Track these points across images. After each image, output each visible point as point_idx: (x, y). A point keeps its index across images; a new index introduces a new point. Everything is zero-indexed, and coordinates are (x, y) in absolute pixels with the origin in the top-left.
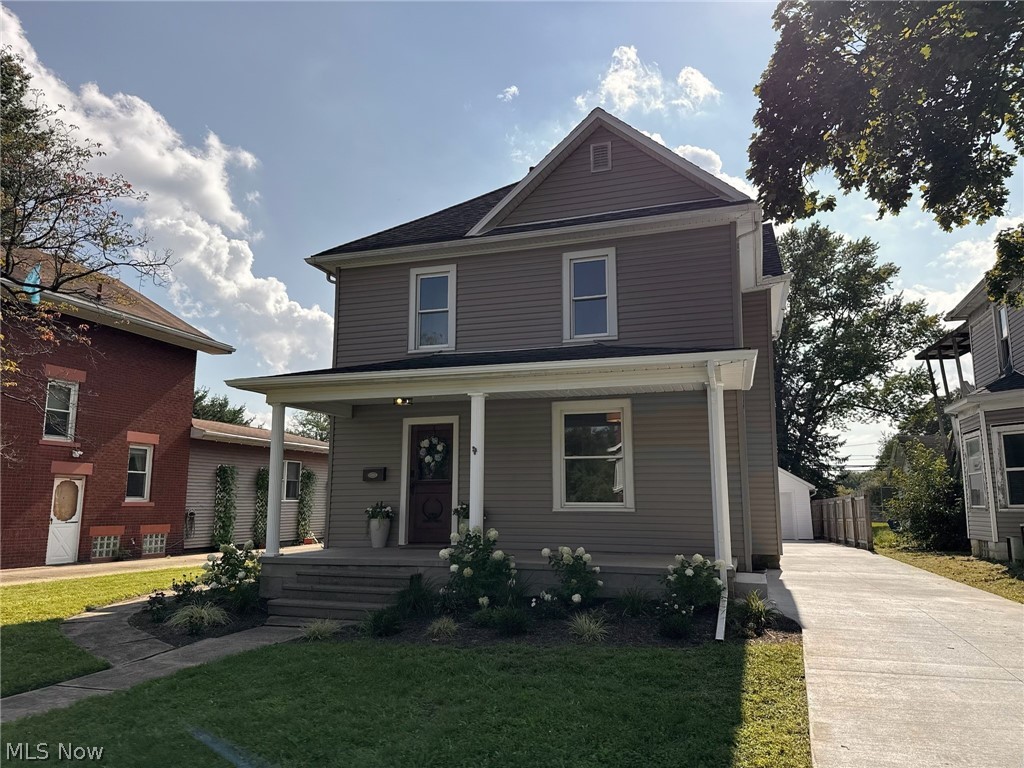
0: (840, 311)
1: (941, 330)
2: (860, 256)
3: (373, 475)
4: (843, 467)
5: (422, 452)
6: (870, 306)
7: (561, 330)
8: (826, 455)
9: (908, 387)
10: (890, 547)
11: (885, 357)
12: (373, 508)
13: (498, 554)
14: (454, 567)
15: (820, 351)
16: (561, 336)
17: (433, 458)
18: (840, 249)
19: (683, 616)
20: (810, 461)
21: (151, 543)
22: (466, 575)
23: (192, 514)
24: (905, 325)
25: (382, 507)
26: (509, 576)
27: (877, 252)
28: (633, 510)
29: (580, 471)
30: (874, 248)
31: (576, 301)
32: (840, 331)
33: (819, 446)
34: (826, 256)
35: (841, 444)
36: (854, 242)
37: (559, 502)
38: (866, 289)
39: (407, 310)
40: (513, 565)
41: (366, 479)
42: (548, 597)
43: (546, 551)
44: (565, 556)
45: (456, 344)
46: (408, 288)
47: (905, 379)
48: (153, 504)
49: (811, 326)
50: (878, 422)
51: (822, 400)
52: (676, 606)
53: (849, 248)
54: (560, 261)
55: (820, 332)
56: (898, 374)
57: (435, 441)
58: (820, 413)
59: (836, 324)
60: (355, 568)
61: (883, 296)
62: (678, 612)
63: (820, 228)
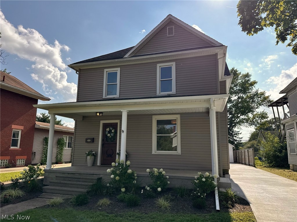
0: (240, 94)
1: (270, 100)
2: (246, 78)
3: (89, 140)
4: (241, 140)
5: (107, 133)
6: (249, 93)
7: (156, 90)
8: (236, 137)
9: (260, 117)
10: (260, 166)
11: (253, 108)
12: (89, 152)
13: (130, 171)
14: (112, 176)
15: (234, 106)
16: (156, 93)
17: (111, 134)
18: (240, 76)
19: (202, 198)
20: (231, 139)
21: (19, 162)
22: (117, 180)
23: (35, 152)
24: (259, 99)
25: (92, 152)
26: (134, 179)
27: (251, 77)
28: (181, 154)
29: (162, 140)
30: (250, 76)
31: (161, 81)
32: (240, 100)
33: (234, 134)
34: (236, 78)
35: (240, 134)
36: (244, 74)
37: (154, 150)
38: (248, 88)
39: (103, 84)
40: (136, 175)
41: (86, 142)
42: (148, 188)
43: (148, 170)
44: (155, 172)
45: (120, 95)
46: (103, 76)
47: (259, 115)
48: (21, 149)
49: (232, 99)
50: (251, 127)
51: (234, 120)
52: (199, 194)
53: (243, 76)
54: (156, 67)
55: (234, 100)
56: (257, 113)
57: (111, 129)
58: (234, 124)
59: (239, 98)
60: (78, 175)
61: (253, 90)
62: (200, 196)
63: (235, 69)
